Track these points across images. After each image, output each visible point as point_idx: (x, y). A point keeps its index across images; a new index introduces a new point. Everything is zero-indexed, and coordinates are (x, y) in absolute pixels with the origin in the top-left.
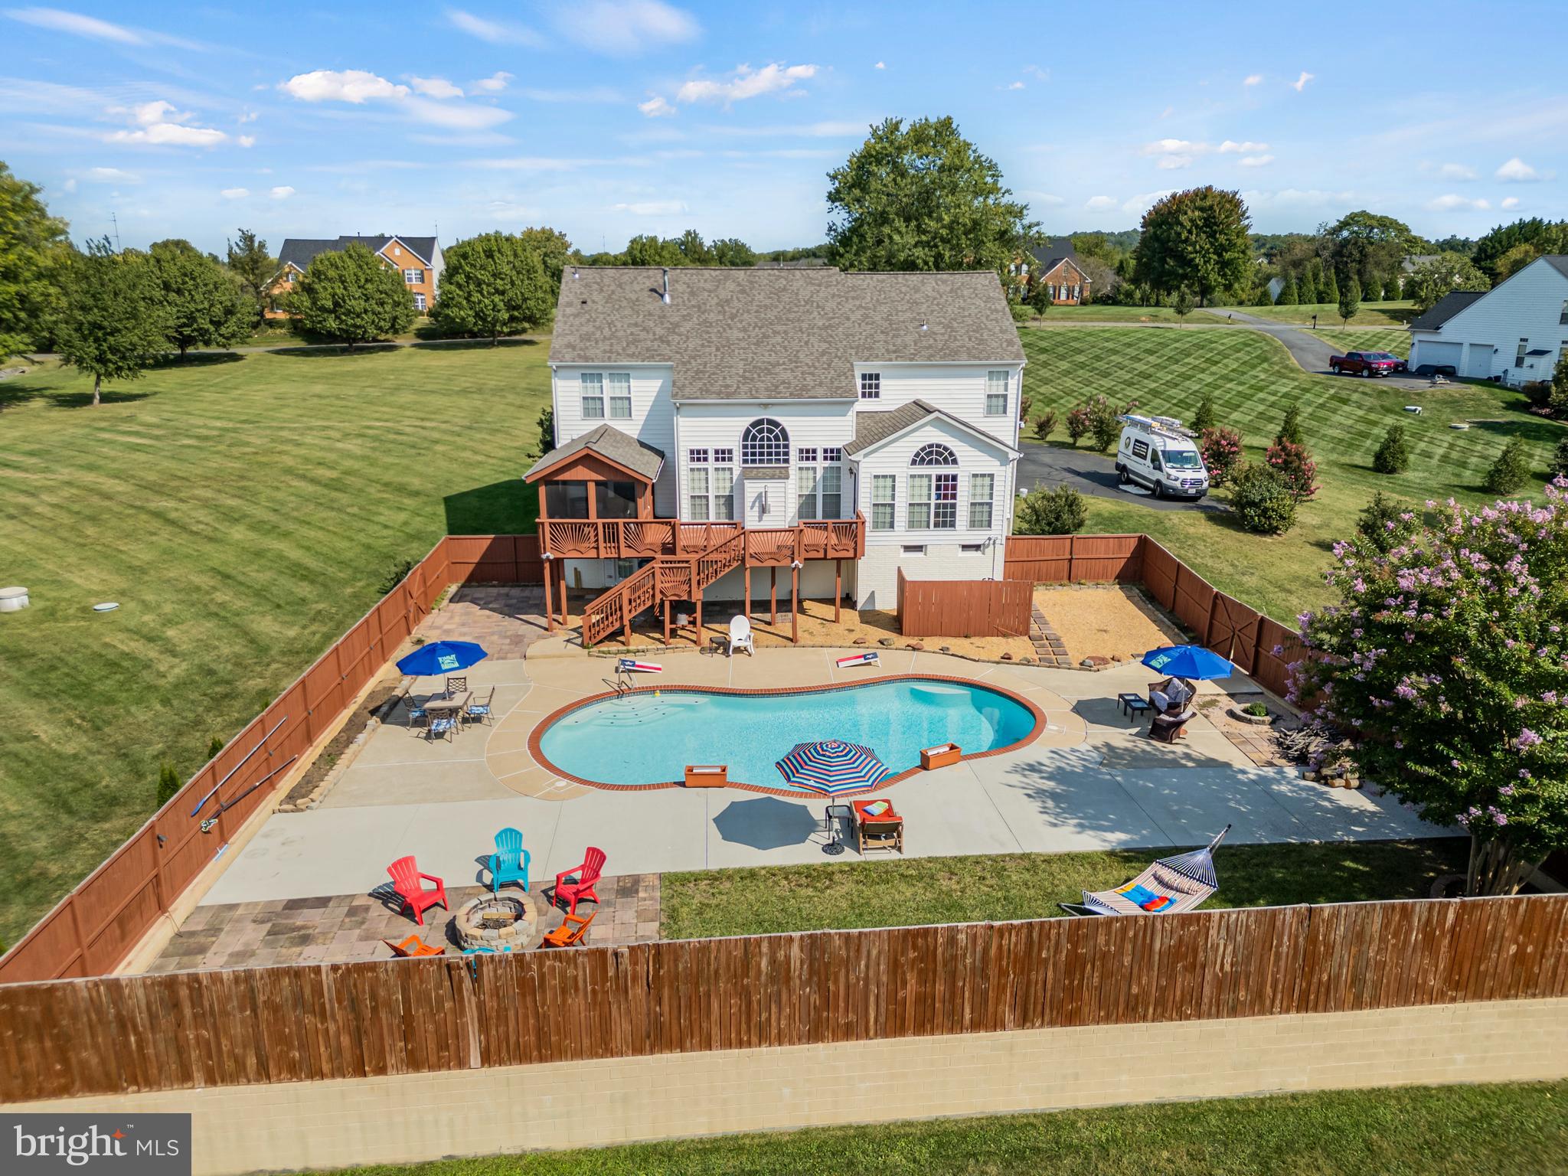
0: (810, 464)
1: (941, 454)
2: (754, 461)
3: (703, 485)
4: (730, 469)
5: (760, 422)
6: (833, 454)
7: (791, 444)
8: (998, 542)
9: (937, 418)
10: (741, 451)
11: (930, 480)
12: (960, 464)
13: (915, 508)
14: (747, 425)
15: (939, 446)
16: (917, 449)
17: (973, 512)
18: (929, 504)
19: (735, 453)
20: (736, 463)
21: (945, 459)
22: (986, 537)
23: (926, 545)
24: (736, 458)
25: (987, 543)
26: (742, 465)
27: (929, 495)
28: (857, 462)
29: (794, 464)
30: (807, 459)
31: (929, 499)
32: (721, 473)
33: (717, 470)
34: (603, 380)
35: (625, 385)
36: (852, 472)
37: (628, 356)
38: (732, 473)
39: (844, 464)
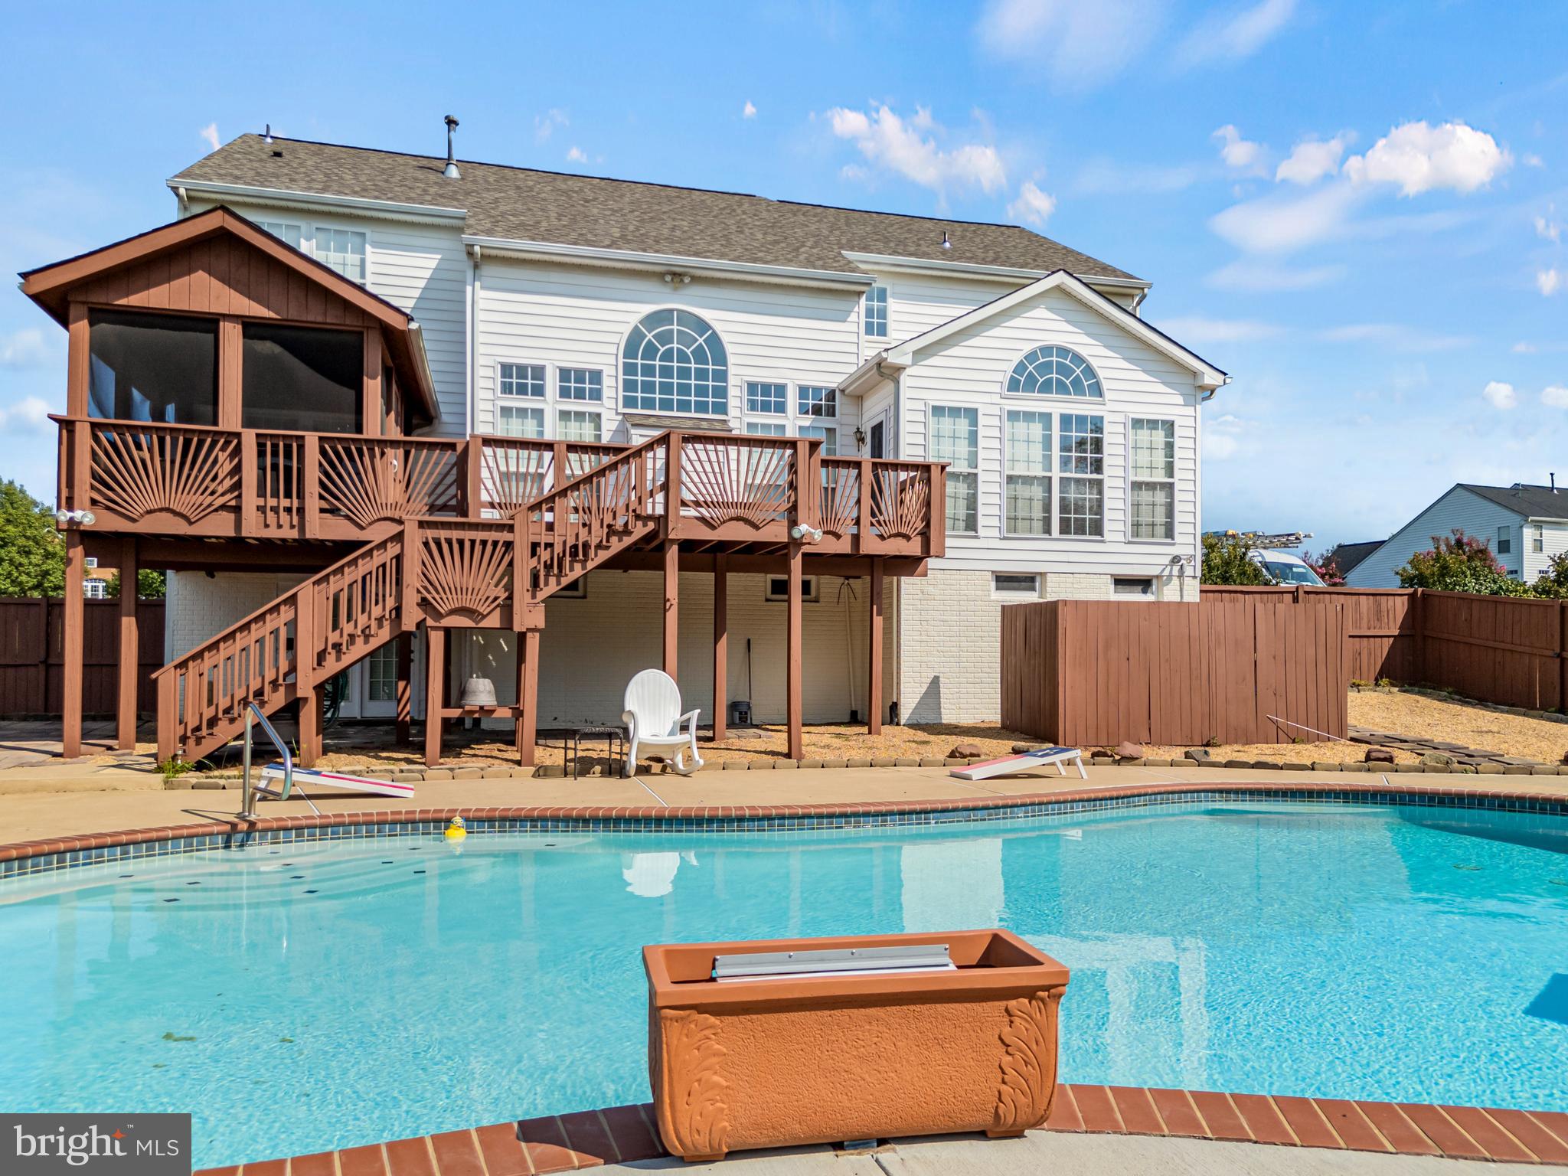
0: (771, 418)
4: (597, 417)
5: (665, 316)
6: (819, 401)
7: (732, 370)
8: (1189, 571)
9: (1059, 289)
10: (621, 377)
11: (1048, 426)
12: (1108, 395)
13: (1019, 487)
14: (634, 320)
15: (1063, 351)
16: (1017, 357)
17: (1137, 505)
18: (1050, 478)
19: (607, 381)
20: (608, 402)
21: (1076, 383)
22: (1167, 560)
23: (1043, 574)
24: (607, 392)
25: (1166, 572)
26: (621, 410)
27: (1048, 459)
28: (895, 376)
29: (738, 415)
30: (765, 407)
31: (1048, 468)
32: (574, 424)
33: (566, 416)
34: (303, 241)
35: (353, 258)
36: (861, 438)
37: (363, 197)
38: (598, 426)
39: (842, 423)
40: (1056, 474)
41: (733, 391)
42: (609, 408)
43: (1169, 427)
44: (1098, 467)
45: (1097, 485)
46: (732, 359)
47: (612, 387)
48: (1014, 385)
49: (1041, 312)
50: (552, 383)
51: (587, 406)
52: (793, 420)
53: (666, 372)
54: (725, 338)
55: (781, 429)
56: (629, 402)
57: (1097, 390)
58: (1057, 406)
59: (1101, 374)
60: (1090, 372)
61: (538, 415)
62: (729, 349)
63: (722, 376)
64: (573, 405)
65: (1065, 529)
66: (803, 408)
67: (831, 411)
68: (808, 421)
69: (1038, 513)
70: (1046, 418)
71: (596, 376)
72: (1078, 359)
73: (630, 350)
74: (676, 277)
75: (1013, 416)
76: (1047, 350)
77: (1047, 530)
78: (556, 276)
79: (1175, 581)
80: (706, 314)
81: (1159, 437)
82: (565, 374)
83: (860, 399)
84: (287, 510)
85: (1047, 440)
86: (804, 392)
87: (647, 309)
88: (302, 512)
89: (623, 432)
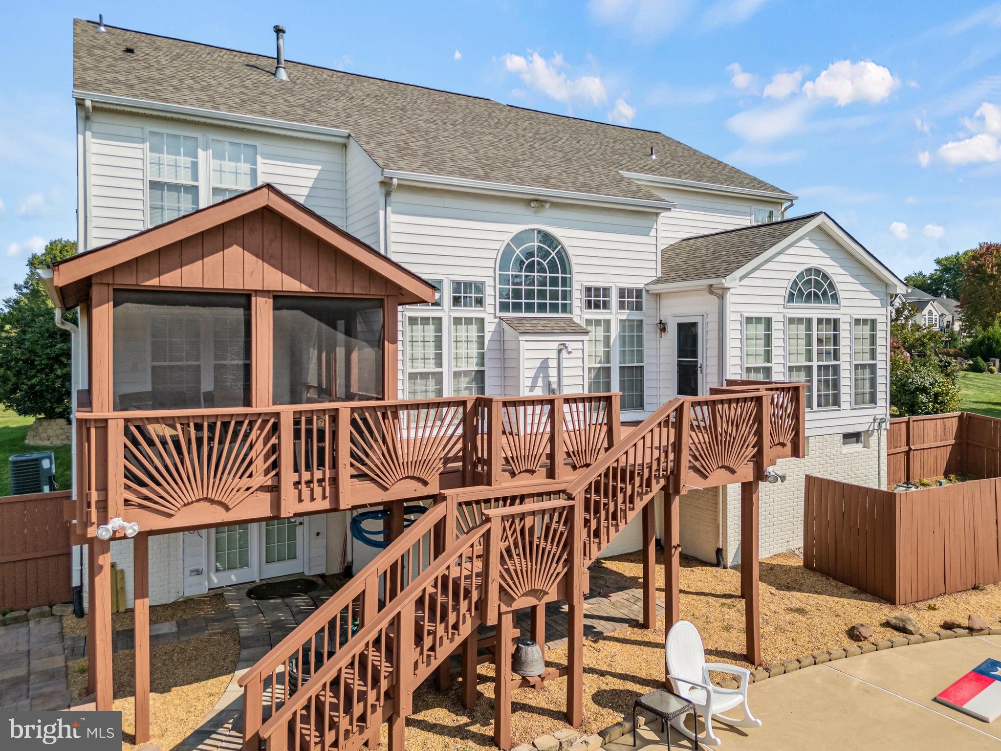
0: (600, 314)
1: (818, 284)
2: (517, 307)
3: (431, 351)
4: (480, 322)
5: (529, 235)
6: (632, 298)
7: (576, 277)
9: (821, 225)
10: (498, 286)
11: (809, 328)
12: (843, 302)
13: (794, 374)
14: (507, 238)
15: (818, 272)
16: (793, 277)
17: (856, 381)
18: (810, 368)
19: (489, 291)
20: (490, 309)
21: (825, 293)
22: (871, 419)
24: (489, 300)
25: (871, 428)
26: (499, 314)
27: (809, 353)
28: (720, 294)
29: (579, 313)
30: (597, 306)
31: (809, 359)
32: (463, 327)
33: (457, 321)
34: (200, 151)
35: (245, 167)
36: (663, 328)
37: (252, 112)
38: (481, 329)
39: (648, 315)
40: (815, 363)
41: (576, 294)
42: (489, 313)
43: (873, 322)
45: (836, 369)
46: (575, 269)
47: (491, 296)
48: (791, 298)
49: (806, 243)
50: (447, 294)
51: (473, 312)
52: (616, 315)
53: (530, 281)
54: (571, 251)
55: (608, 322)
56: (504, 307)
57: (835, 298)
58: (816, 311)
59: (839, 287)
60: (831, 286)
61: (438, 321)
62: (574, 260)
63: (568, 282)
64: (463, 312)
65: (819, 404)
66: (622, 306)
67: (639, 307)
68: (625, 315)
70: (809, 322)
71: (479, 287)
72: (825, 277)
73: (504, 266)
74: (537, 203)
75: (792, 321)
76: (809, 271)
77: (811, 405)
78: (449, 202)
79: (875, 434)
80: (557, 233)
81: (868, 330)
82: (457, 286)
83: (658, 296)
84: (321, 481)
85: (809, 338)
86: (622, 292)
87: (517, 229)
88: (334, 481)
89: (500, 332)
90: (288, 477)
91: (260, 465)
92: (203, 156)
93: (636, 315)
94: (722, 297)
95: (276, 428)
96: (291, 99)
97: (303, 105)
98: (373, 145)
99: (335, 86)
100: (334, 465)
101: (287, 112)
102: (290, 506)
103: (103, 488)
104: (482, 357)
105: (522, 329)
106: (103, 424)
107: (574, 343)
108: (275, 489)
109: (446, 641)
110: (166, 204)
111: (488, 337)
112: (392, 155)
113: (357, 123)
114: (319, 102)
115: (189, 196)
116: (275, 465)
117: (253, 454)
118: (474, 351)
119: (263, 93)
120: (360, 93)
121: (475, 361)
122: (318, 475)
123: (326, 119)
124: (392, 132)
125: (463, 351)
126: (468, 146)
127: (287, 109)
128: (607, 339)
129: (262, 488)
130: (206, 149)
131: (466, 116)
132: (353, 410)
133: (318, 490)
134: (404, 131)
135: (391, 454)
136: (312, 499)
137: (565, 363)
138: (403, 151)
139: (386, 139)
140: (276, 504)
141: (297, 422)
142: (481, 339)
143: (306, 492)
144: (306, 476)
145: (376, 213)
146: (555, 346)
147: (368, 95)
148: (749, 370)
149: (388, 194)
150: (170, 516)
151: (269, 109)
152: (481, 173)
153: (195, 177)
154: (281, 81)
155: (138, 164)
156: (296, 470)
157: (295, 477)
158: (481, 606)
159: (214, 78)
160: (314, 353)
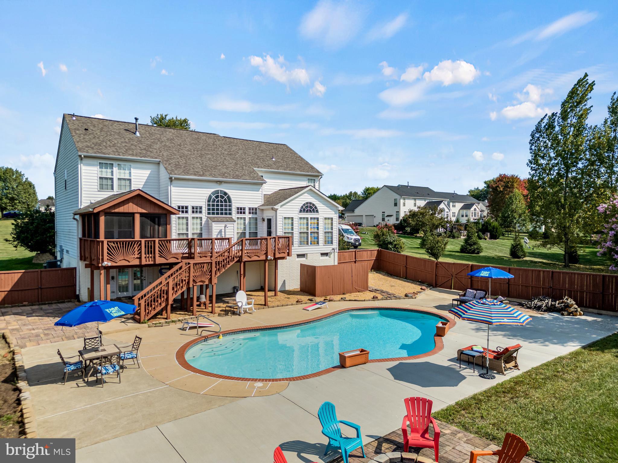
0: (242, 216)
1: (311, 207)
2: (213, 214)
3: (185, 227)
4: (201, 218)
5: (217, 192)
6: (253, 211)
7: (233, 204)
8: (336, 251)
9: (311, 190)
10: (207, 207)
11: (308, 220)
12: (320, 212)
13: (302, 234)
14: (210, 193)
15: (310, 203)
16: (302, 205)
17: (325, 237)
18: (308, 232)
19: (203, 209)
21: (313, 210)
22: (331, 249)
23: (307, 254)
24: (203, 211)
25: (331, 252)
26: (207, 216)
28: (276, 210)
29: (235, 215)
30: (241, 213)
31: (308, 229)
32: (195, 220)
33: (193, 218)
34: (114, 168)
35: (127, 172)
36: (264, 220)
37: (130, 155)
38: (201, 220)
39: (259, 216)
40: (310, 231)
41: (234, 210)
42: (204, 215)
43: (332, 219)
44: (318, 229)
45: (318, 233)
46: (233, 202)
47: (205, 210)
48: (301, 211)
49: (306, 194)
50: (190, 210)
51: (198, 215)
52: (247, 216)
53: (217, 205)
54: (231, 196)
55: (245, 218)
56: (209, 213)
57: (317, 211)
58: (309, 215)
59: (318, 208)
60: (316, 207)
61: (187, 218)
62: (232, 199)
63: (230, 206)
64: (195, 215)
65: (311, 244)
66: (250, 213)
67: (256, 213)
68: (251, 216)
69: (306, 240)
70: (307, 218)
71: (200, 208)
72: (314, 205)
73: (209, 201)
74: (220, 182)
75: (301, 218)
76: (307, 203)
77: (308, 244)
78: (190, 183)
79: (333, 253)
80: (227, 191)
81: (330, 221)
82: (193, 208)
83: (263, 210)
84: (151, 257)
85: (307, 224)
86: (250, 209)
87: (213, 190)
88: (154, 257)
89: (207, 221)
90: (143, 255)
91: (136, 253)
92: (115, 169)
93: (255, 216)
94: (276, 211)
95: (140, 245)
96: (141, 146)
97: (145, 149)
98: (167, 165)
99: (156, 136)
100: (154, 253)
101: (140, 153)
102: (144, 262)
103: (103, 255)
104: (201, 229)
105: (214, 220)
106: (102, 242)
107: (229, 225)
108: (140, 258)
109: (180, 290)
110: (104, 183)
111: (203, 223)
112: (173, 169)
113: (163, 155)
114: (150, 146)
115: (111, 181)
116: (140, 253)
117: (135, 250)
118: (199, 227)
119: (132, 145)
120: (165, 138)
121: (199, 230)
122: (150, 255)
123: (152, 155)
124: (174, 158)
125: (195, 227)
126: (200, 161)
127: (140, 151)
128: (245, 223)
129: (137, 258)
130: (116, 167)
131: (204, 145)
132: (159, 240)
133: (150, 259)
134: (179, 157)
135: (169, 251)
136: (149, 261)
137: (227, 231)
138: (177, 166)
139: (172, 161)
140: (141, 261)
141: (145, 244)
142: (201, 224)
143: (148, 260)
144: (148, 256)
145: (168, 186)
146: (224, 225)
147: (168, 139)
148: (285, 233)
149: (171, 181)
150: (116, 263)
151: (135, 153)
152: (202, 173)
153: (112, 175)
154: (137, 137)
155: (96, 172)
156: (145, 254)
157: (145, 256)
158: (188, 283)
159: (116, 139)
160: (149, 227)
